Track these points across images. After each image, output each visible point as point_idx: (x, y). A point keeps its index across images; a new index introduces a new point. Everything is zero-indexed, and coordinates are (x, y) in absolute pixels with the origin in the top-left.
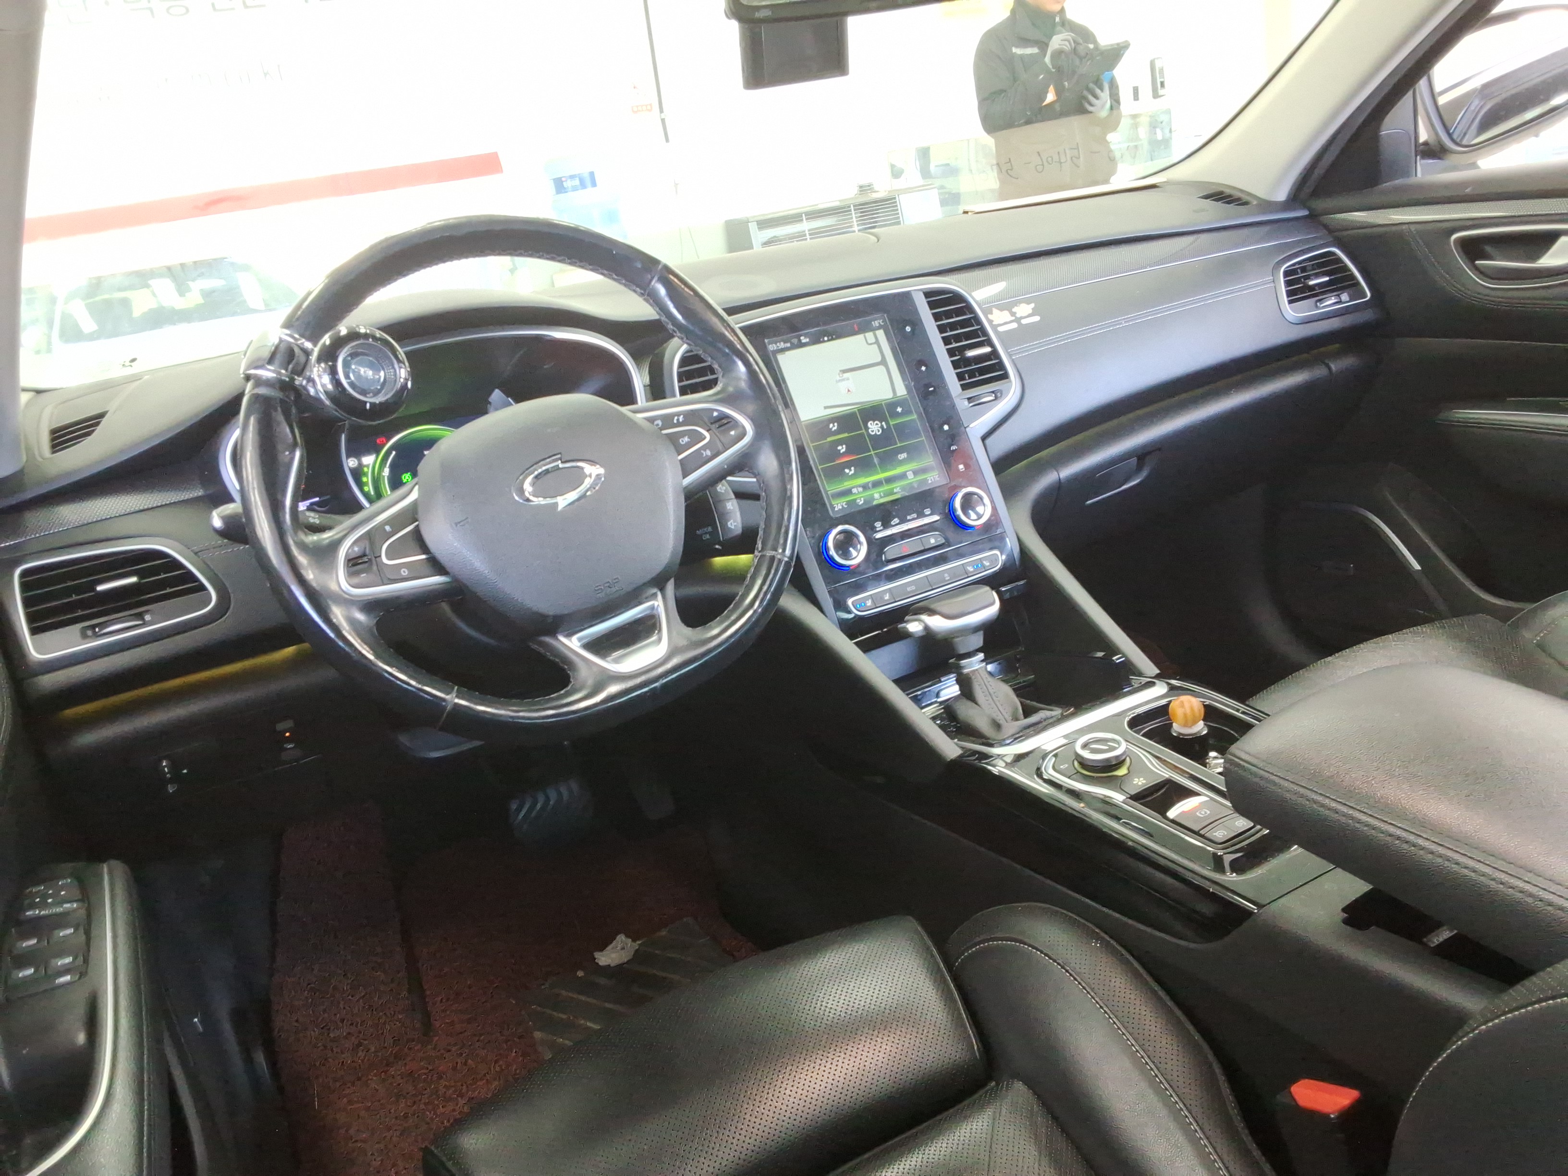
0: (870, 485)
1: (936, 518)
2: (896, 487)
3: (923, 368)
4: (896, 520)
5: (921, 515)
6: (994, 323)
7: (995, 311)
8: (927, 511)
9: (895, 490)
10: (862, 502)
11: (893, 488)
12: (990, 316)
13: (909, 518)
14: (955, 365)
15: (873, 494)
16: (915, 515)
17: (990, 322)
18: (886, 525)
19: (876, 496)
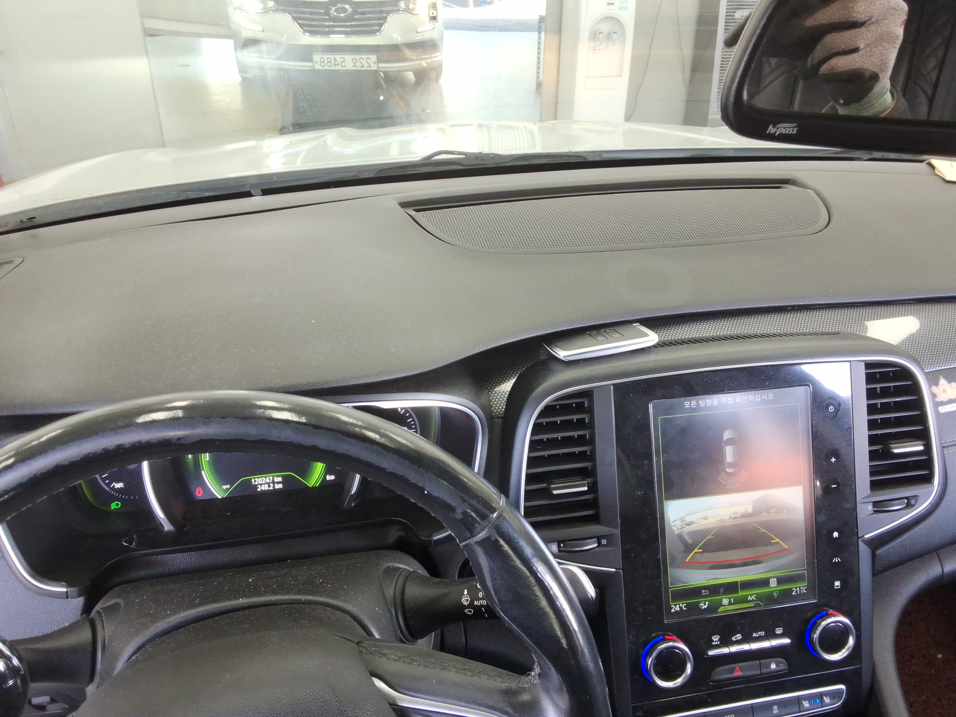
0: (721, 590)
1: (786, 641)
2: (751, 595)
3: (833, 460)
4: (739, 636)
5: (771, 635)
6: (937, 400)
7: (943, 382)
8: (779, 631)
9: (749, 598)
10: (706, 607)
11: (748, 595)
12: (934, 389)
13: (754, 635)
14: (873, 455)
15: (722, 599)
16: (762, 633)
17: (934, 396)
18: (726, 642)
19: (725, 601)
